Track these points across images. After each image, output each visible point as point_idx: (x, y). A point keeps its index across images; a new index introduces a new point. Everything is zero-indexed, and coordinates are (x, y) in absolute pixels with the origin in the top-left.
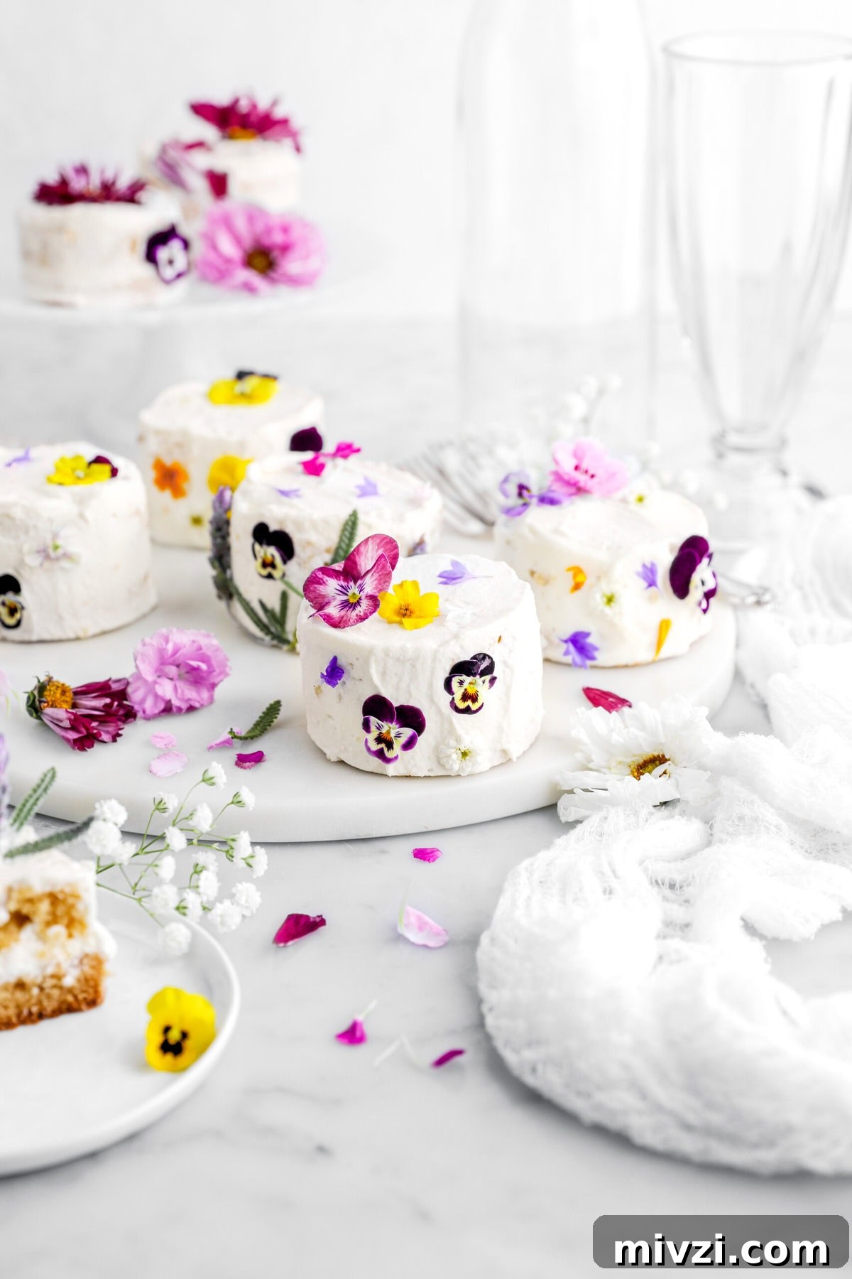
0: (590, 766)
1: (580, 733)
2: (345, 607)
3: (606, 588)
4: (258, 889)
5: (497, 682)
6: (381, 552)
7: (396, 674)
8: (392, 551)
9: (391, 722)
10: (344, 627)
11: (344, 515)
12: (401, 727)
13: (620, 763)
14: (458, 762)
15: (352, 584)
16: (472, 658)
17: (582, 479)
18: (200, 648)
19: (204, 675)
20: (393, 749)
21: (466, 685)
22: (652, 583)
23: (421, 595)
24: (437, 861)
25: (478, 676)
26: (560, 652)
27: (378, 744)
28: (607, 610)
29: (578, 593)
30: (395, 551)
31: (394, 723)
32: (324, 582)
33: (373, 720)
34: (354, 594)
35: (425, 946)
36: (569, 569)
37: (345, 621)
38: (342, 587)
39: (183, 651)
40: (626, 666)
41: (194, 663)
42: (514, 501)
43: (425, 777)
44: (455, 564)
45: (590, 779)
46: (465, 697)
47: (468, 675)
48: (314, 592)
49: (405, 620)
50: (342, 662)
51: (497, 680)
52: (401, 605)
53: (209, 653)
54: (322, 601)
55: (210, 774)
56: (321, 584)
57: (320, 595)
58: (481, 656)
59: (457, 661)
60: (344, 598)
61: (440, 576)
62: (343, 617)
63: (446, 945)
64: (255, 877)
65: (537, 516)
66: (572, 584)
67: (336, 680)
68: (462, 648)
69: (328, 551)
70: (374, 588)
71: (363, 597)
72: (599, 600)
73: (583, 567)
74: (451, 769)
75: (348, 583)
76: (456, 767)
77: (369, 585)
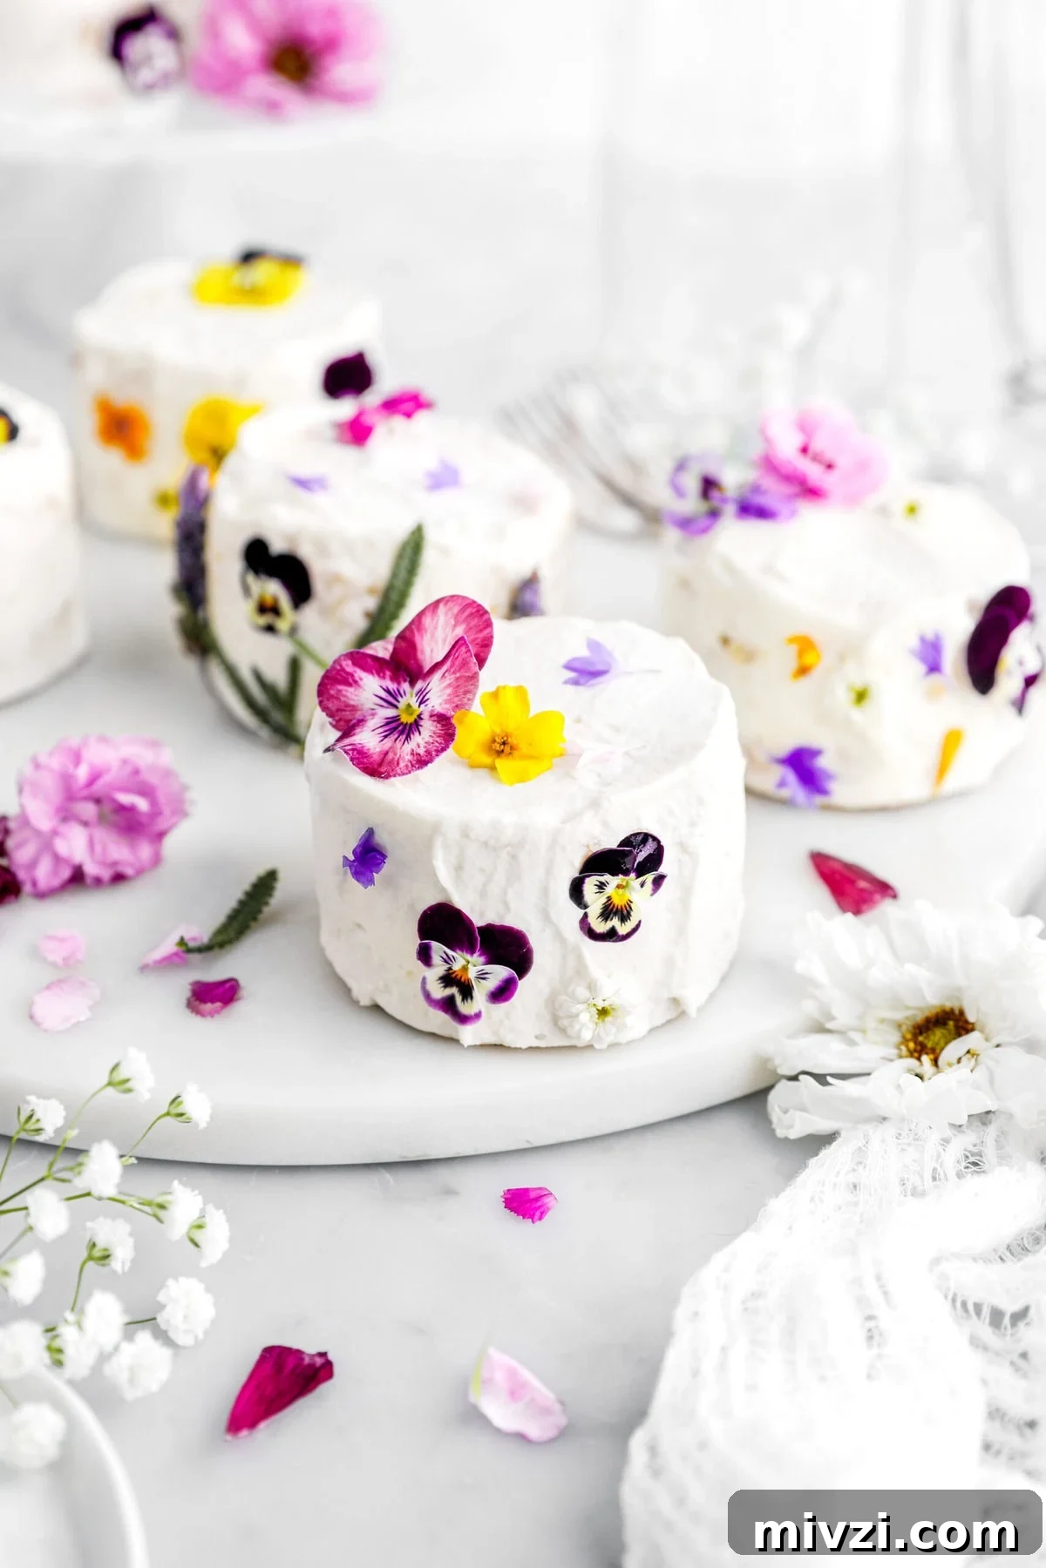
0: (829, 1025)
1: (811, 966)
2: (392, 731)
3: (855, 676)
4: (208, 1290)
5: (666, 883)
6: (460, 631)
7: (482, 870)
8: (481, 631)
9: (472, 952)
10: (387, 777)
11: (401, 530)
12: (489, 962)
13: (883, 1021)
14: (592, 1026)
15: (406, 686)
16: (622, 844)
17: (813, 472)
18: (136, 772)
19: (144, 820)
20: (472, 998)
21: (610, 890)
22: (934, 668)
23: (532, 713)
24: (547, 1218)
25: (633, 875)
26: (772, 778)
27: (445, 987)
28: (857, 715)
29: (804, 682)
30: (486, 632)
31: (476, 955)
32: (356, 682)
33: (437, 948)
34: (409, 706)
35: (521, 1437)
36: (793, 640)
37: (391, 763)
38: (388, 691)
39: (106, 779)
40: (883, 810)
41: (125, 798)
42: (692, 504)
43: (530, 1049)
44: (594, 646)
45: (827, 1054)
46: (608, 912)
47: (614, 874)
48: (338, 699)
49: (501, 763)
50: (382, 838)
51: (666, 880)
52: (493, 732)
53: (153, 779)
54: (350, 717)
55: (122, 1074)
56: (350, 685)
57: (347, 705)
58: (640, 838)
59: (596, 849)
60: (391, 712)
61: (568, 667)
62: (386, 753)
63: (563, 1434)
64: (204, 1264)
65: (733, 535)
66: (793, 665)
67: (372, 872)
68: (606, 824)
69: (371, 591)
70: (447, 702)
71: (426, 716)
72: (843, 697)
73: (816, 636)
74: (579, 1037)
75: (399, 684)
76: (587, 1036)
77: (438, 693)
